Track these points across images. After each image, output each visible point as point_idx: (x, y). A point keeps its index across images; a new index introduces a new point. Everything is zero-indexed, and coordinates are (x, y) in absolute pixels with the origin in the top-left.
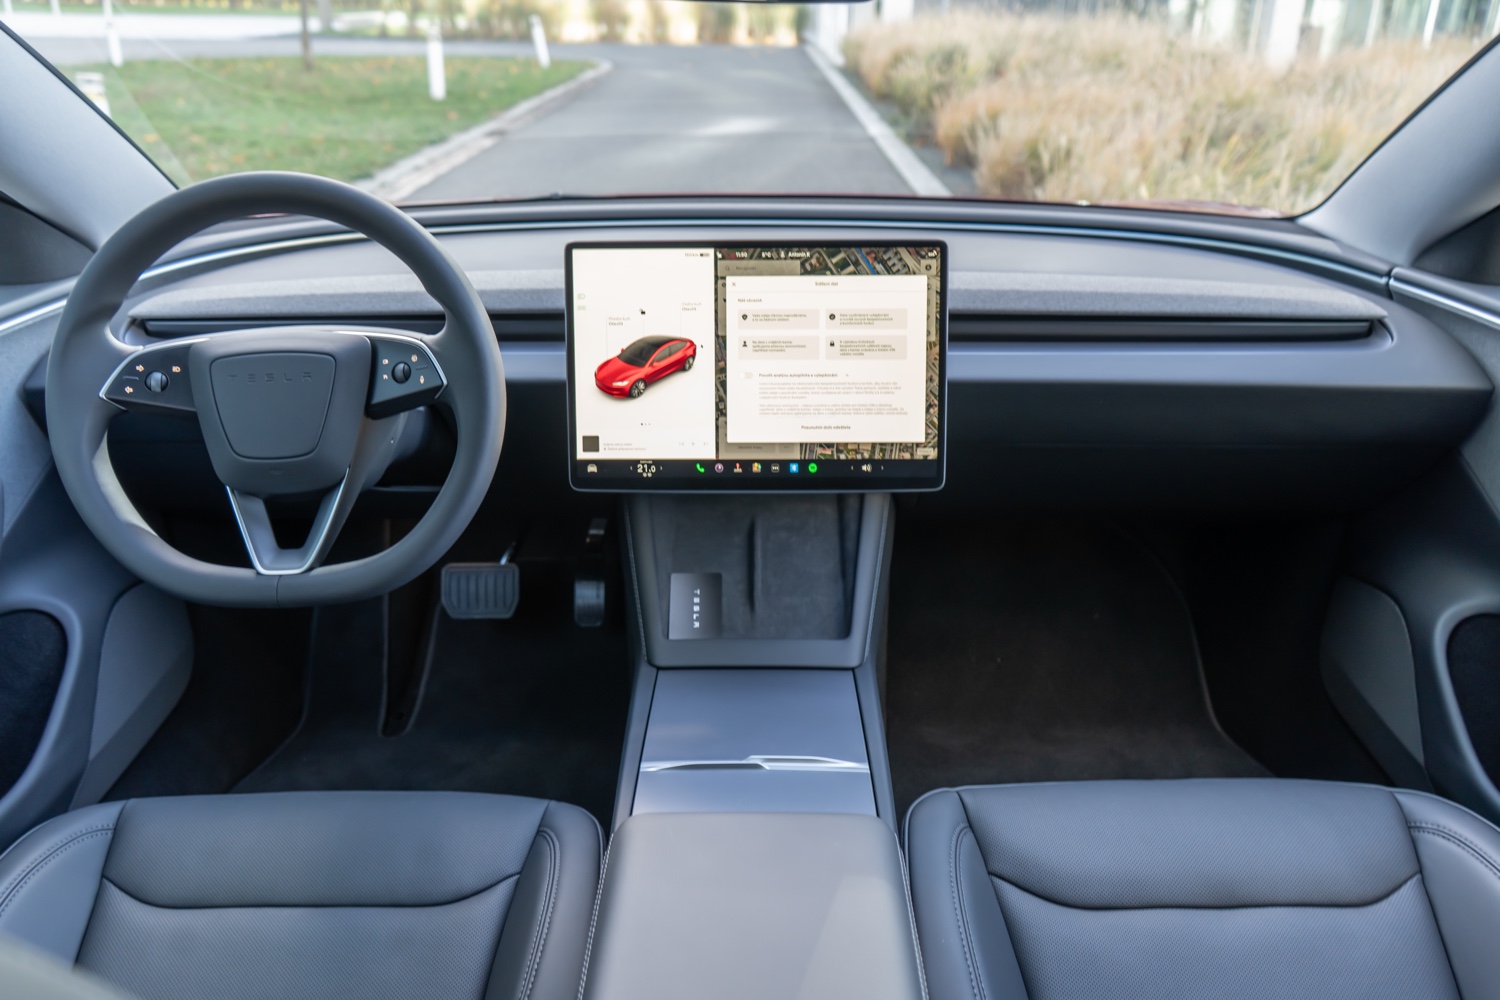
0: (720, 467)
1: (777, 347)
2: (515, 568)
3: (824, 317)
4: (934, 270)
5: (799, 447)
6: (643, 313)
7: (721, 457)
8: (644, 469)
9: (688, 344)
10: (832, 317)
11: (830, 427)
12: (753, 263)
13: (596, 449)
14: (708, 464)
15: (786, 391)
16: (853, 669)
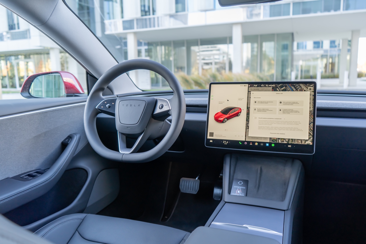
0: (246, 143)
1: (264, 110)
2: (199, 181)
3: (278, 103)
4: (312, 90)
5: (269, 139)
6: (228, 101)
7: (246, 140)
8: (225, 142)
9: (239, 109)
10: (281, 102)
11: (278, 134)
12: (258, 88)
13: (213, 136)
14: (243, 142)
15: (266, 123)
16: (284, 210)
